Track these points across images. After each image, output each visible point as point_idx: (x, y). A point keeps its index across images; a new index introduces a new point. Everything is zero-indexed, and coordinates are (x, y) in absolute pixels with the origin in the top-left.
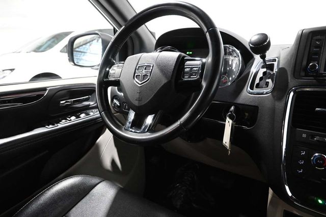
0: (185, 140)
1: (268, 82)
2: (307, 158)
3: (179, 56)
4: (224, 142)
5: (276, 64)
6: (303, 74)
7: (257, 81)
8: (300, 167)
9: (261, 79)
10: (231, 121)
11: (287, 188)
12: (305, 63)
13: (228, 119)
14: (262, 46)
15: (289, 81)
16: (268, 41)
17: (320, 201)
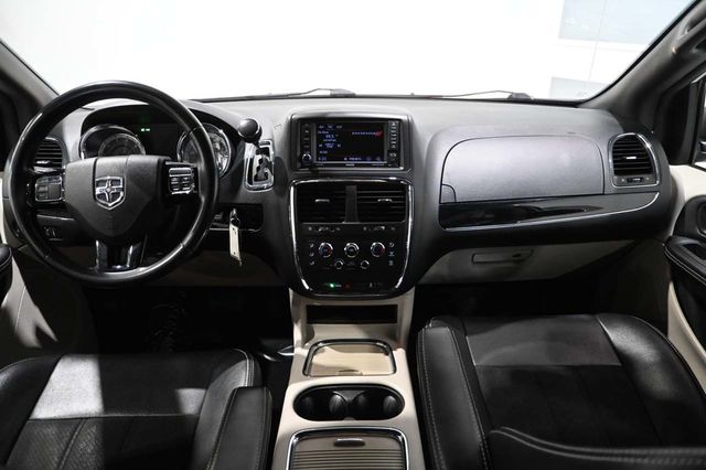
1: (267, 173)
2: (315, 250)
3: (159, 162)
4: (232, 253)
5: (270, 147)
6: (299, 165)
7: (255, 172)
8: (312, 259)
9: (258, 168)
10: (236, 229)
11: (304, 281)
12: (299, 154)
13: (232, 226)
14: (252, 133)
16: (259, 129)
17: (332, 286)
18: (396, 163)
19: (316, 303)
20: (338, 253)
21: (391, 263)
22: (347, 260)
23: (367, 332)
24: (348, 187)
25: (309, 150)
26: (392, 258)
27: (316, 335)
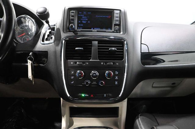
0: (4, 83)
1: (52, 37)
2: (74, 74)
6: (68, 30)
7: (46, 37)
8: (72, 80)
9: (48, 36)
12: (68, 25)
13: (29, 61)
15: (61, 35)
16: (47, 11)
17: (83, 95)
18: (119, 31)
19: (75, 106)
20: (87, 76)
21: (116, 83)
22: (92, 81)
23: (103, 122)
24: (93, 42)
25: (73, 23)
26: (116, 80)
27: (74, 124)
